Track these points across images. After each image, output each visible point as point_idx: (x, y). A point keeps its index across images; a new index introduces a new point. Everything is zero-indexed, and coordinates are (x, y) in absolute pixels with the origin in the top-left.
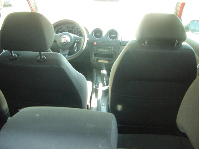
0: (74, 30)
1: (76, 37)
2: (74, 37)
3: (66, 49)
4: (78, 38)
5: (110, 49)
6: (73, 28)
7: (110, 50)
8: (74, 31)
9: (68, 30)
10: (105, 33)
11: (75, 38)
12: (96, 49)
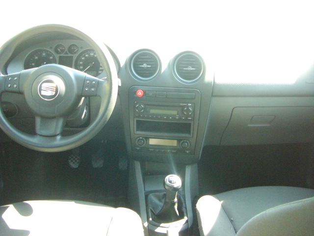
0: (75, 57)
1: (85, 79)
2: (77, 78)
3: (54, 118)
4: (91, 81)
5: (183, 107)
6: (71, 50)
7: (183, 110)
8: (74, 59)
9: (57, 56)
10: (165, 61)
11: (82, 82)
12: (142, 109)
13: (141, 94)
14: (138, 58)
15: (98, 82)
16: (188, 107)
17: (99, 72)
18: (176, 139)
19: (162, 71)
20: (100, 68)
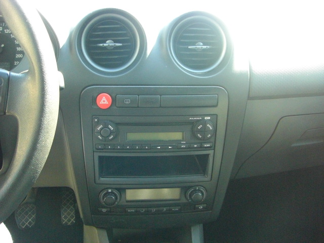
5: (194, 124)
7: (193, 132)
12: (111, 132)
13: (106, 102)
14: (93, 29)
15: (9, 79)
16: (204, 123)
17: (16, 63)
18: (178, 187)
19: (149, 52)
20: (18, 56)
